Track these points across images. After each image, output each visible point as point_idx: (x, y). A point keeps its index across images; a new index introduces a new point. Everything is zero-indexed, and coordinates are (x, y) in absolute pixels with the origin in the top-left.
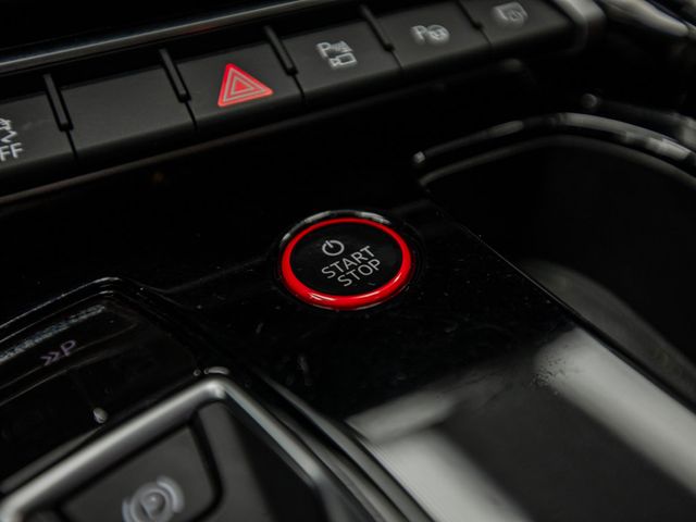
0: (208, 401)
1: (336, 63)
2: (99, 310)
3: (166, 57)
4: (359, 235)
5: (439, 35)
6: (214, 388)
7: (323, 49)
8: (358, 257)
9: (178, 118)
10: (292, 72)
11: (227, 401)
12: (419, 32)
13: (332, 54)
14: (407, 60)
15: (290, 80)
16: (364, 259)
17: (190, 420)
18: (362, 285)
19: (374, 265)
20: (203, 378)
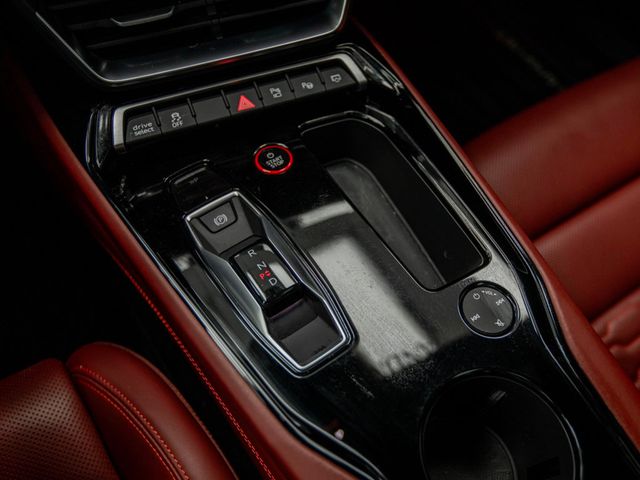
0: (234, 196)
1: (275, 96)
2: (203, 169)
3: (222, 92)
4: (278, 152)
5: (310, 86)
6: (236, 193)
7: (272, 90)
8: (277, 159)
9: (225, 114)
10: (261, 99)
11: (239, 196)
12: (304, 85)
13: (275, 93)
14: (298, 95)
15: (260, 102)
16: (279, 161)
17: (229, 201)
18: (278, 168)
19: (281, 162)
20: (233, 191)
